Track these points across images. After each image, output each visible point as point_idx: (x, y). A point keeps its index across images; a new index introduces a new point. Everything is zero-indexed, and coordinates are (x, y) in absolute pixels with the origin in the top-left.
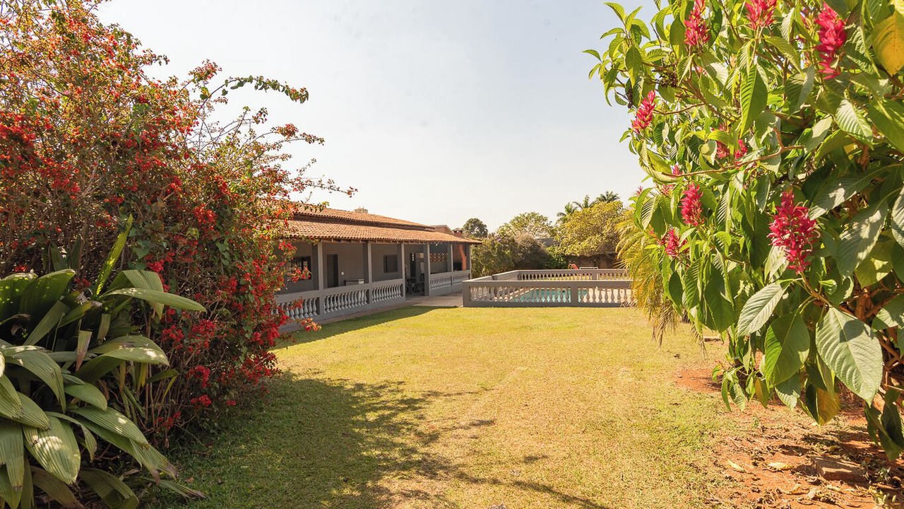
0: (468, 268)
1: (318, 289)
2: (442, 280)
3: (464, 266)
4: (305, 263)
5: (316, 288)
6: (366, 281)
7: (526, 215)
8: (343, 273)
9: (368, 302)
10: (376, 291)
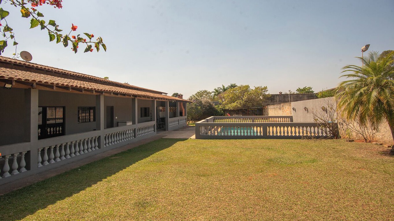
0: (185, 115)
1: (100, 130)
2: (174, 122)
3: (184, 114)
4: (92, 111)
5: (98, 128)
6: (134, 123)
7: (202, 91)
8: (116, 118)
9: (135, 136)
10: (140, 129)
